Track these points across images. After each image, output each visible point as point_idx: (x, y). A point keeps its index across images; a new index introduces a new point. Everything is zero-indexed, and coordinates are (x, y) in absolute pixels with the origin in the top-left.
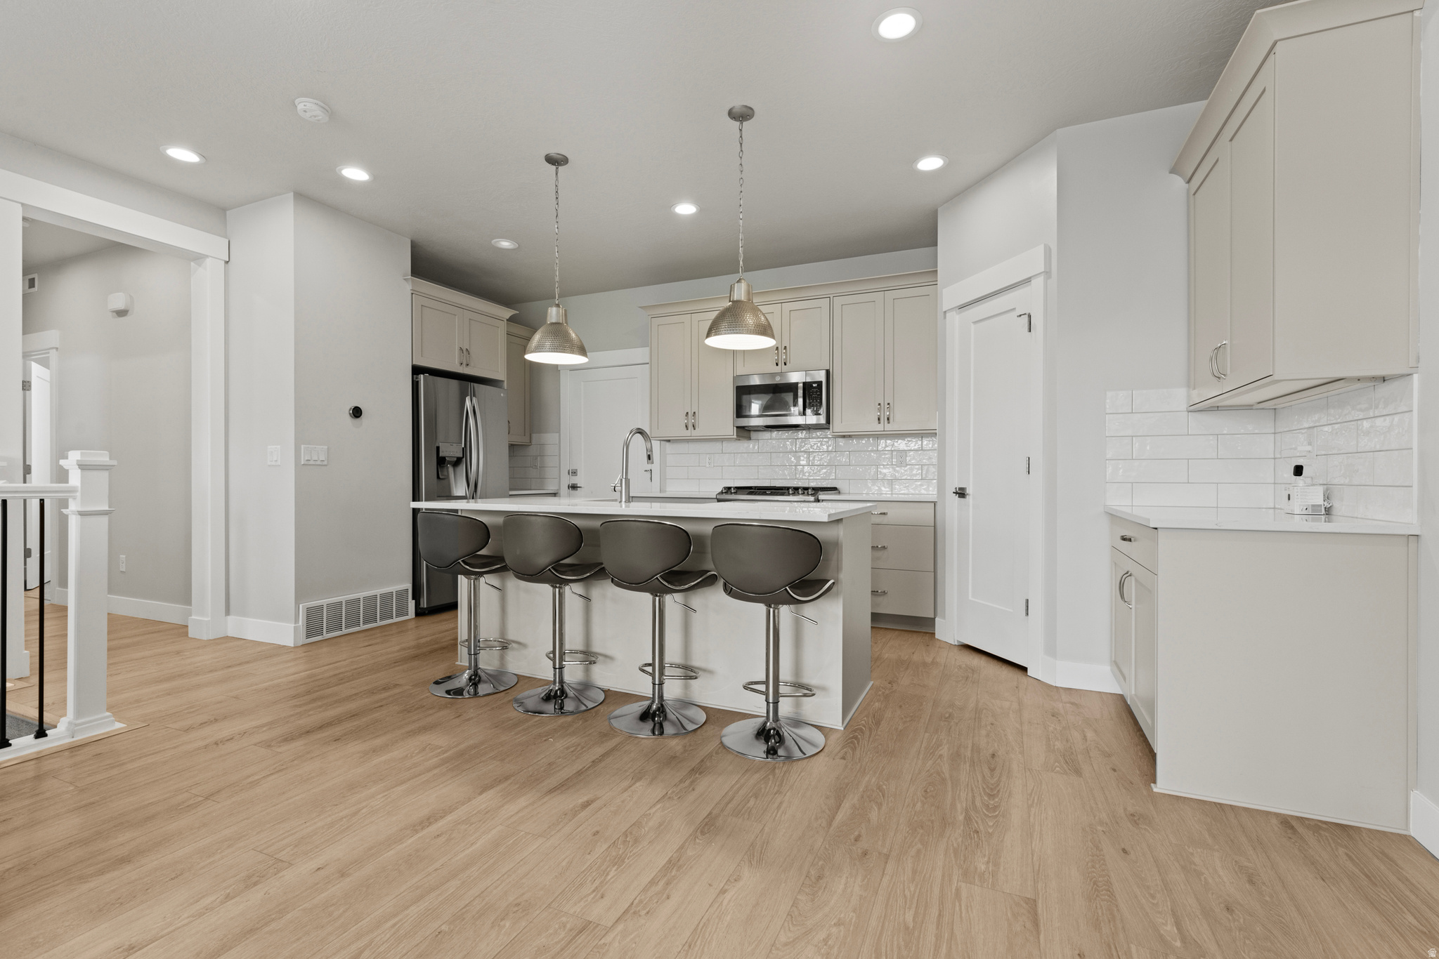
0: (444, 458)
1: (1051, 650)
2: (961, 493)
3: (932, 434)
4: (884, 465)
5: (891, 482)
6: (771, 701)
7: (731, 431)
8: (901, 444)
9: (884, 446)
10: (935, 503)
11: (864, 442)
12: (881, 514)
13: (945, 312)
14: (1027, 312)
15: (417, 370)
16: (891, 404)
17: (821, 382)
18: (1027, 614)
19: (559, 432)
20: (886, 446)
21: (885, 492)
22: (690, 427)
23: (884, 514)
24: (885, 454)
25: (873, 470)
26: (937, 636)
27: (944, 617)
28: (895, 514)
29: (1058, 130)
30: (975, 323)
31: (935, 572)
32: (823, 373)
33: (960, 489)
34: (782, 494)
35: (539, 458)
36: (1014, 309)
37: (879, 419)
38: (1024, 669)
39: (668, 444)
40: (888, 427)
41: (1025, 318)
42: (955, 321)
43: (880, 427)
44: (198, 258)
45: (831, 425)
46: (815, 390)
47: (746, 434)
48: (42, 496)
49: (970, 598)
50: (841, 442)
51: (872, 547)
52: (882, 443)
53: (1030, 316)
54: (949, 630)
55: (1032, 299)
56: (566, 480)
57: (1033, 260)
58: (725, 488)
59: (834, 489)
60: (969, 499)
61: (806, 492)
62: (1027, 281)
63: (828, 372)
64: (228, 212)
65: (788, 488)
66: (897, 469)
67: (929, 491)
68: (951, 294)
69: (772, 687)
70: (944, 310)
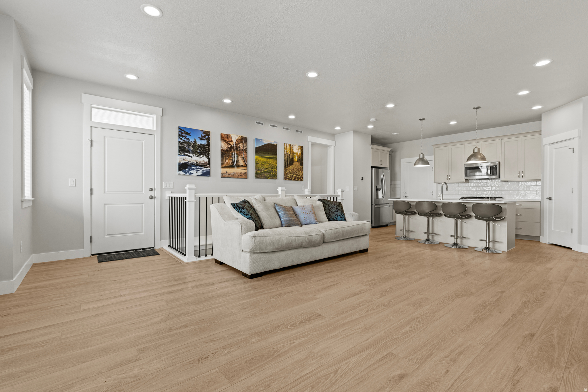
0: (378, 189)
1: (580, 242)
2: (550, 199)
3: (539, 180)
4: (521, 190)
5: (524, 196)
6: (487, 242)
7: (463, 180)
8: (528, 184)
9: (521, 184)
10: (540, 202)
11: (513, 183)
12: (520, 205)
13: (544, 145)
14: (572, 148)
15: (372, 167)
16: (524, 172)
17: (497, 166)
18: (572, 233)
19: (401, 181)
20: (522, 184)
21: (522, 199)
22: (448, 179)
23: (521, 205)
24: (521, 187)
25: (517, 192)
26: (541, 242)
27: (543, 236)
28: (524, 205)
29: (583, 98)
30: (555, 149)
31: (540, 222)
32: (498, 163)
33: (549, 198)
34: (483, 199)
35: (394, 188)
36: (568, 146)
37: (519, 176)
38: (571, 249)
39: (439, 184)
40: (522, 179)
41: (572, 149)
42: (548, 148)
43: (519, 179)
44: (330, 146)
45: (500, 178)
46: (494, 168)
47: (468, 181)
48: (336, 196)
49: (553, 229)
50: (504, 183)
51: (516, 228)
52: (520, 183)
53: (573, 148)
54: (545, 240)
55: (575, 144)
56: (403, 195)
57: (574, 133)
58: (462, 197)
59: (502, 198)
60: (553, 201)
61: (491, 198)
62: (573, 138)
63: (499, 162)
64: (335, 135)
65: (485, 197)
66: (526, 191)
67: (539, 199)
68: (546, 140)
69: (487, 240)
70: (544, 144)
